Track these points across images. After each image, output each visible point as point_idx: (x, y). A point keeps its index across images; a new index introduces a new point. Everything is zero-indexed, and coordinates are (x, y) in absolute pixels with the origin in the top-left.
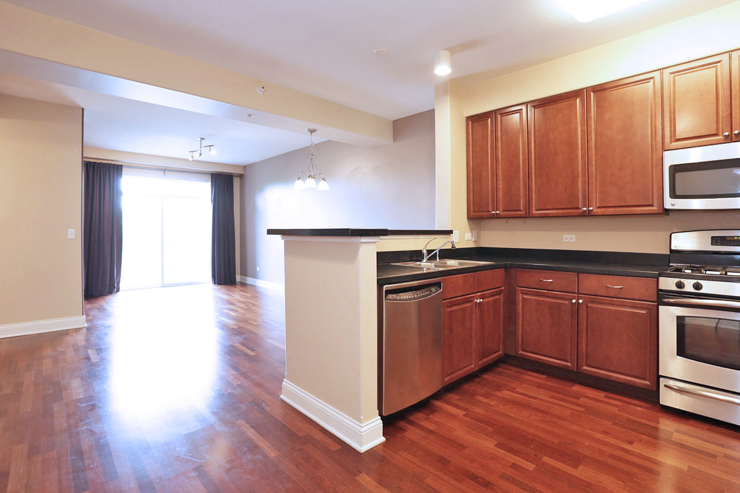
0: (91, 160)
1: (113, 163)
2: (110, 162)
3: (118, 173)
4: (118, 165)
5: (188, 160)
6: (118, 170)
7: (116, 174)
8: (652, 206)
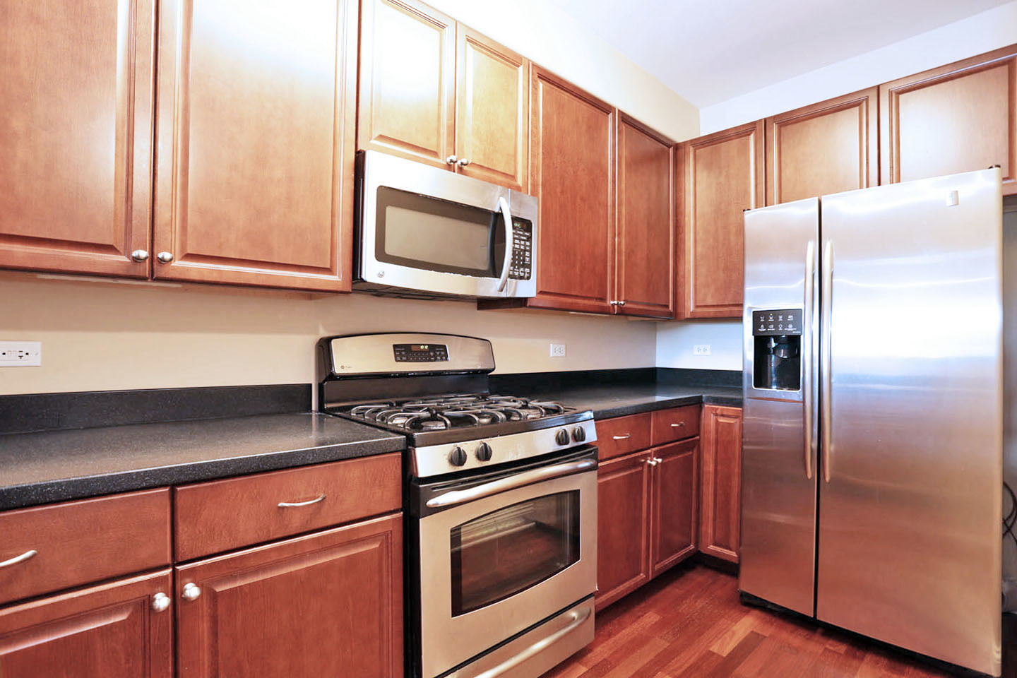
8: (329, 271)
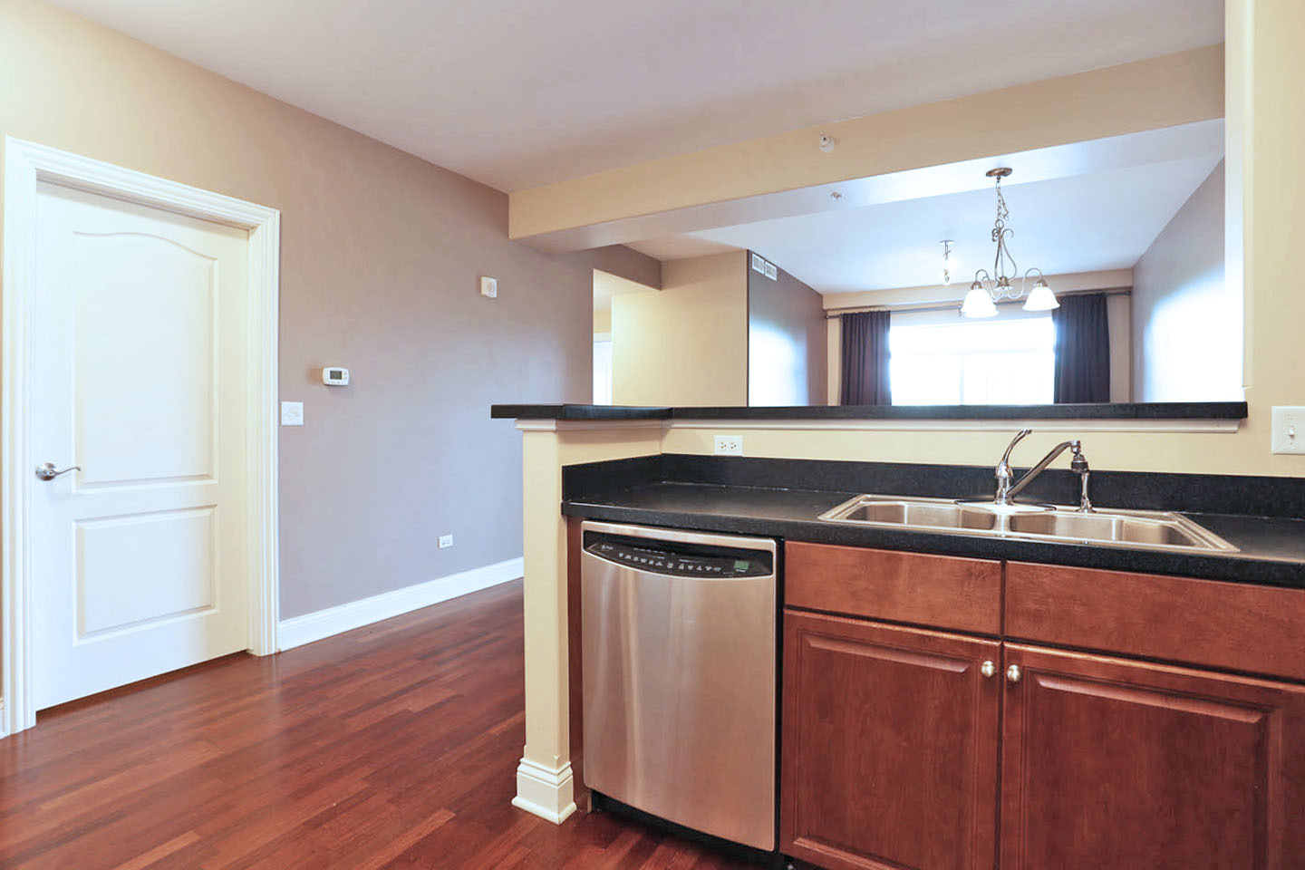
0: (848, 312)
1: (876, 310)
2: (872, 310)
3: (883, 324)
4: (883, 312)
5: (942, 286)
6: (883, 319)
7: (880, 326)
